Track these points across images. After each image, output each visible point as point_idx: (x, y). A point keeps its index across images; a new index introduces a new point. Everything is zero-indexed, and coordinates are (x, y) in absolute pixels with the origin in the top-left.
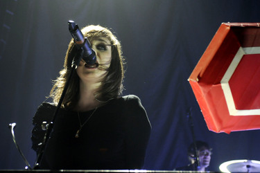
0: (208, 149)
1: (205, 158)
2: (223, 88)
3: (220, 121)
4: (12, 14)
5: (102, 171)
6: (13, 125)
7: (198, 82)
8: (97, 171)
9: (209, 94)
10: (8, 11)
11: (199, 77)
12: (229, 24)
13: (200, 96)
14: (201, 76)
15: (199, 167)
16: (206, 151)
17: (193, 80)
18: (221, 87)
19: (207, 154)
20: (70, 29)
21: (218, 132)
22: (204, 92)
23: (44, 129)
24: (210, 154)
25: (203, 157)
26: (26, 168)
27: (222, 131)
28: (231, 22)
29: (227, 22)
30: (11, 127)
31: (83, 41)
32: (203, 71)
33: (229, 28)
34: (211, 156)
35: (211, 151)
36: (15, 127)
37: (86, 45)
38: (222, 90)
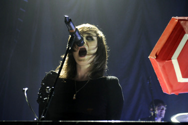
0: (164, 105)
1: (161, 112)
2: (173, 63)
3: (171, 86)
4: (24, 11)
5: (89, 121)
6: (26, 89)
7: (156, 59)
8: (85, 121)
9: (164, 68)
10: (21, 9)
11: (156, 55)
12: (177, 18)
13: (157, 68)
14: (157, 54)
15: (156, 118)
16: (162, 107)
17: (152, 57)
18: (171, 62)
19: (163, 109)
20: (65, 22)
21: (169, 94)
22: (160, 66)
23: (48, 92)
24: (165, 109)
25: (160, 111)
26: (35, 119)
27: (172, 93)
28: (178, 16)
29: (175, 16)
30: (24, 90)
31: (74, 30)
32: (159, 51)
33: (177, 21)
34: (166, 110)
35: (166, 107)
36: (27, 91)
37: (77, 33)
38: (172, 65)
